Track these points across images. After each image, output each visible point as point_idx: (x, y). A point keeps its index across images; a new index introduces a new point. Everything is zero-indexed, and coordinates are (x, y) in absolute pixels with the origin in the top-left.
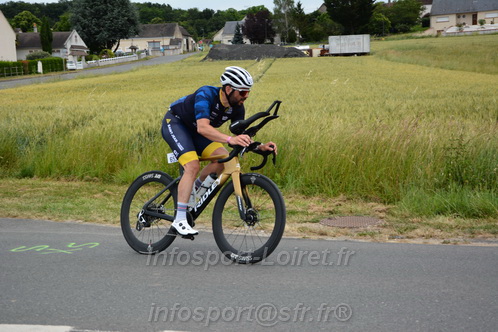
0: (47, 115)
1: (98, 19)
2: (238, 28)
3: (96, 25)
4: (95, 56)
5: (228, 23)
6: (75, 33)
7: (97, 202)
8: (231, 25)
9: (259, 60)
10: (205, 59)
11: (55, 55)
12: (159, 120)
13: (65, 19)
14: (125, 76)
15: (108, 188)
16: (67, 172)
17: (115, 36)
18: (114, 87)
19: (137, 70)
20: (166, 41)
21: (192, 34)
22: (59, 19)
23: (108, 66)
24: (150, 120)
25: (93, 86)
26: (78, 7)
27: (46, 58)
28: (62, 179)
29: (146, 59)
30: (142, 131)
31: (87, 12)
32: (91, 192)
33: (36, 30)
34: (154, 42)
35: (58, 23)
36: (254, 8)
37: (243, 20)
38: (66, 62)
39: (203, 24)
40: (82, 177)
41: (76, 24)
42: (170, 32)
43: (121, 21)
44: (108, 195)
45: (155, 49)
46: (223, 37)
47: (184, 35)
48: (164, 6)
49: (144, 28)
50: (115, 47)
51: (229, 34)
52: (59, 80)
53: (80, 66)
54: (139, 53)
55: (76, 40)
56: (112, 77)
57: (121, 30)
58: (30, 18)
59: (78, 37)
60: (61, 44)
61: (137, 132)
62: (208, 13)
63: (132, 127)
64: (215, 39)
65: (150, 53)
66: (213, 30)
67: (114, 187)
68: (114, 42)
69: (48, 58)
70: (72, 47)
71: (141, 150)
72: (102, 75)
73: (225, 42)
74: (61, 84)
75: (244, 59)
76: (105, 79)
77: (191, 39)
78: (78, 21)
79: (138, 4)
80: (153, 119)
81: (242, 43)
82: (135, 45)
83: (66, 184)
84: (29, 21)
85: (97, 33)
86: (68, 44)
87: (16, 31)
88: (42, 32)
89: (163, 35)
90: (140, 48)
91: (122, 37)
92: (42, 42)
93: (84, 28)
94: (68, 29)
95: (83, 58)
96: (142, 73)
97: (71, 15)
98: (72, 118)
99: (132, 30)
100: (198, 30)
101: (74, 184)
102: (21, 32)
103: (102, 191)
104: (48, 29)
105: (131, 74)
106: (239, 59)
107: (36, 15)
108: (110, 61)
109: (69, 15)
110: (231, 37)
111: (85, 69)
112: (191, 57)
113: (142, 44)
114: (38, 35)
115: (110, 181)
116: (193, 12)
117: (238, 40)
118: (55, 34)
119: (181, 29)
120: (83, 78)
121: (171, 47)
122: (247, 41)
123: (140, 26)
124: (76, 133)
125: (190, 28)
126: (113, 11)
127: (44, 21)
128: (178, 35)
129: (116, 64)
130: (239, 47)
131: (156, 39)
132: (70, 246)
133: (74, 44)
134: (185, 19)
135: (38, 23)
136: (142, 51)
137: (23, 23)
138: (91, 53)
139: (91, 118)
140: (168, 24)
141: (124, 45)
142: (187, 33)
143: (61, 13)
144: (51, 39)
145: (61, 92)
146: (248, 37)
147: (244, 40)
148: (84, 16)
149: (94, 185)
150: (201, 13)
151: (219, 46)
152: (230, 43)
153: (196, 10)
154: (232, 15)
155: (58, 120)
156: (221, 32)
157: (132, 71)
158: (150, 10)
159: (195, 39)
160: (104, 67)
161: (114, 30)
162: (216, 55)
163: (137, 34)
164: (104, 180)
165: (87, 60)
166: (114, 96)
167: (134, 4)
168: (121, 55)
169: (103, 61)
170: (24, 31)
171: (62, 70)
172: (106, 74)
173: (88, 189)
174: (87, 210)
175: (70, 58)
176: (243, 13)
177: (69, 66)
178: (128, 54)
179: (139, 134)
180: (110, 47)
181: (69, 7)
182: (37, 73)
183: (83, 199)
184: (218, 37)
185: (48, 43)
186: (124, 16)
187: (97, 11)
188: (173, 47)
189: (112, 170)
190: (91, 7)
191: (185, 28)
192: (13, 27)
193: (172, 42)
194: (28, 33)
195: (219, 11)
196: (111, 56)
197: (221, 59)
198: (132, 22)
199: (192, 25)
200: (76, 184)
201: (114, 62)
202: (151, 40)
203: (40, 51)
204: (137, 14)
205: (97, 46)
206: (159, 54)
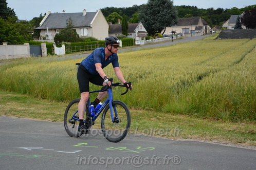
0: (125, 71)
1: (154, 15)
2: (238, 19)
3: (153, 19)
4: (151, 37)
5: (232, 17)
6: (141, 24)
7: (152, 123)
8: (234, 18)
9: (251, 39)
10: (217, 38)
11: (129, 37)
12: (189, 75)
13: (135, 17)
14: (168, 49)
15: (159, 115)
16: (135, 104)
17: (163, 25)
18: (162, 55)
19: (176, 45)
20: (193, 28)
21: (209, 23)
22: (132, 17)
23: (159, 43)
24: (184, 75)
25: (150, 54)
26: (143, 9)
27: (124, 39)
28: (133, 108)
29: (181, 39)
30: (179, 81)
31: (148, 12)
32: (149, 117)
33: (119, 23)
34: (186, 28)
35: (132, 19)
36: (250, 6)
37: (242, 14)
38: (135, 41)
39: (215, 17)
40: (144, 108)
41: (141, 19)
42: (196, 23)
43: (167, 16)
44: (159, 119)
45: (186, 33)
46: (229, 25)
47: (204, 24)
48: (193, 7)
49: (180, 21)
50: (163, 32)
51: (233, 23)
52: (131, 51)
53: (142, 43)
54: (176, 35)
55: (141, 28)
56: (161, 49)
57: (167, 22)
58: (117, 16)
59: (142, 26)
60: (133, 31)
61: (176, 82)
62: (220, 10)
63: (173, 79)
64: (223, 26)
65: (183, 35)
66: (222, 21)
67: (162, 114)
68: (162, 29)
69: (125, 39)
70: (139, 32)
71: (178, 93)
72: (154, 48)
73: (230, 28)
74: (132, 53)
75: (242, 38)
76: (156, 50)
77: (208, 26)
78: (143, 17)
79: (178, 6)
80: (186, 74)
81: (241, 28)
82: (174, 30)
83: (135, 111)
84: (116, 18)
85: (153, 24)
86: (137, 30)
87: (109, 24)
88: (123, 24)
89: (191, 25)
90: (177, 32)
91: (167, 26)
92: (122, 30)
93: (146, 21)
94: (137, 22)
95: (145, 38)
96: (178, 47)
97: (139, 14)
98: (139, 73)
99: (173, 22)
100: (213, 20)
101: (139, 111)
102: (111, 24)
103: (156, 116)
104: (126, 22)
105: (172, 47)
106: (238, 38)
107: (120, 14)
108: (160, 40)
109: (138, 14)
110: (234, 25)
111: (145, 44)
112: (208, 37)
113: (178, 30)
114: (120, 26)
115: (160, 111)
116: (211, 11)
117: (238, 26)
118: (130, 25)
119: (202, 21)
120: (144, 50)
121: (196, 31)
122: (244, 27)
123: (178, 19)
124: (141, 82)
125: (208, 20)
126: (163, 11)
127: (124, 17)
128: (200, 24)
129: (163, 42)
130: (239, 31)
131: (187, 27)
132: (138, 148)
133: (140, 30)
134: (206, 15)
135: (121, 19)
136: (179, 34)
137: (113, 19)
138: (149, 35)
139: (150, 73)
140: (195, 18)
141: (168, 31)
142: (206, 23)
143: (133, 13)
144: (127, 28)
145: (132, 58)
146: (244, 25)
147: (242, 27)
148: (146, 14)
149: (151, 113)
150: (215, 11)
151: (226, 30)
152: (233, 29)
153: (212, 9)
154: (235, 11)
155: (131, 74)
156: (228, 22)
157: (172, 45)
158: (184, 10)
159: (211, 27)
160: (156, 43)
161: (163, 22)
162: (224, 36)
163: (176, 24)
164: (157, 110)
165: (146, 39)
166: (162, 60)
167: (176, 6)
168: (166, 36)
169: (156, 40)
170: (113, 23)
171: (132, 45)
172: (157, 48)
173: (147, 115)
174: (147, 127)
175: (137, 38)
176: (242, 10)
177: (136, 43)
178: (170, 36)
179: (177, 83)
180: (160, 32)
181: (138, 9)
182: (119, 47)
183: (145, 120)
184: (226, 25)
185: (126, 30)
186: (169, 14)
187: (153, 11)
188: (197, 31)
189: (161, 104)
190: (151, 9)
191: (205, 20)
192: (107, 21)
193: (197, 29)
194: (115, 25)
195: (226, 9)
196: (160, 37)
197: (227, 38)
198: (173, 17)
199: (209, 18)
200: (141, 111)
201: (162, 40)
202: (184, 27)
203: (121, 35)
204: (177, 12)
205: (153, 31)
206: (189, 35)
